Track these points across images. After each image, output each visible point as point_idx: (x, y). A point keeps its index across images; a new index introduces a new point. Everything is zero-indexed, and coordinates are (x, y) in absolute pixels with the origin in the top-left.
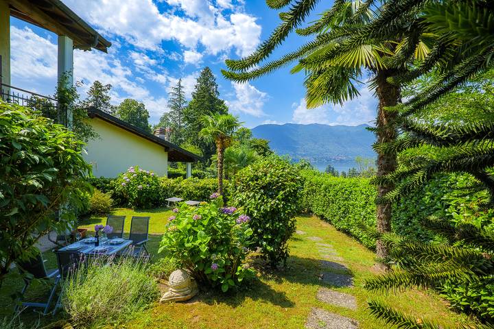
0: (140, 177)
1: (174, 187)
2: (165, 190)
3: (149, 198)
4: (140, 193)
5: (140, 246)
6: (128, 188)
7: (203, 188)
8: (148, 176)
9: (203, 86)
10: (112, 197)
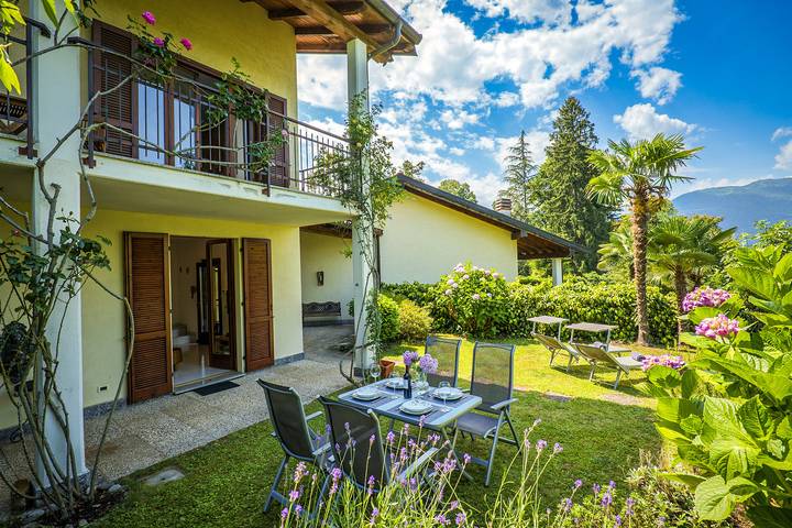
0: (475, 279)
1: (535, 301)
2: (520, 305)
3: (492, 319)
4: (477, 307)
5: (497, 412)
6: (456, 299)
7: (598, 304)
8: (488, 278)
9: (566, 131)
10: (432, 315)
